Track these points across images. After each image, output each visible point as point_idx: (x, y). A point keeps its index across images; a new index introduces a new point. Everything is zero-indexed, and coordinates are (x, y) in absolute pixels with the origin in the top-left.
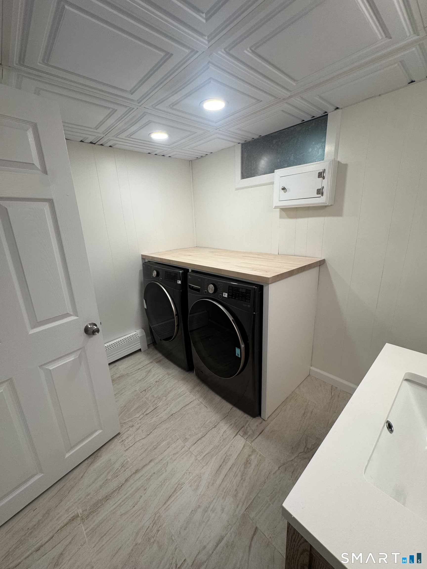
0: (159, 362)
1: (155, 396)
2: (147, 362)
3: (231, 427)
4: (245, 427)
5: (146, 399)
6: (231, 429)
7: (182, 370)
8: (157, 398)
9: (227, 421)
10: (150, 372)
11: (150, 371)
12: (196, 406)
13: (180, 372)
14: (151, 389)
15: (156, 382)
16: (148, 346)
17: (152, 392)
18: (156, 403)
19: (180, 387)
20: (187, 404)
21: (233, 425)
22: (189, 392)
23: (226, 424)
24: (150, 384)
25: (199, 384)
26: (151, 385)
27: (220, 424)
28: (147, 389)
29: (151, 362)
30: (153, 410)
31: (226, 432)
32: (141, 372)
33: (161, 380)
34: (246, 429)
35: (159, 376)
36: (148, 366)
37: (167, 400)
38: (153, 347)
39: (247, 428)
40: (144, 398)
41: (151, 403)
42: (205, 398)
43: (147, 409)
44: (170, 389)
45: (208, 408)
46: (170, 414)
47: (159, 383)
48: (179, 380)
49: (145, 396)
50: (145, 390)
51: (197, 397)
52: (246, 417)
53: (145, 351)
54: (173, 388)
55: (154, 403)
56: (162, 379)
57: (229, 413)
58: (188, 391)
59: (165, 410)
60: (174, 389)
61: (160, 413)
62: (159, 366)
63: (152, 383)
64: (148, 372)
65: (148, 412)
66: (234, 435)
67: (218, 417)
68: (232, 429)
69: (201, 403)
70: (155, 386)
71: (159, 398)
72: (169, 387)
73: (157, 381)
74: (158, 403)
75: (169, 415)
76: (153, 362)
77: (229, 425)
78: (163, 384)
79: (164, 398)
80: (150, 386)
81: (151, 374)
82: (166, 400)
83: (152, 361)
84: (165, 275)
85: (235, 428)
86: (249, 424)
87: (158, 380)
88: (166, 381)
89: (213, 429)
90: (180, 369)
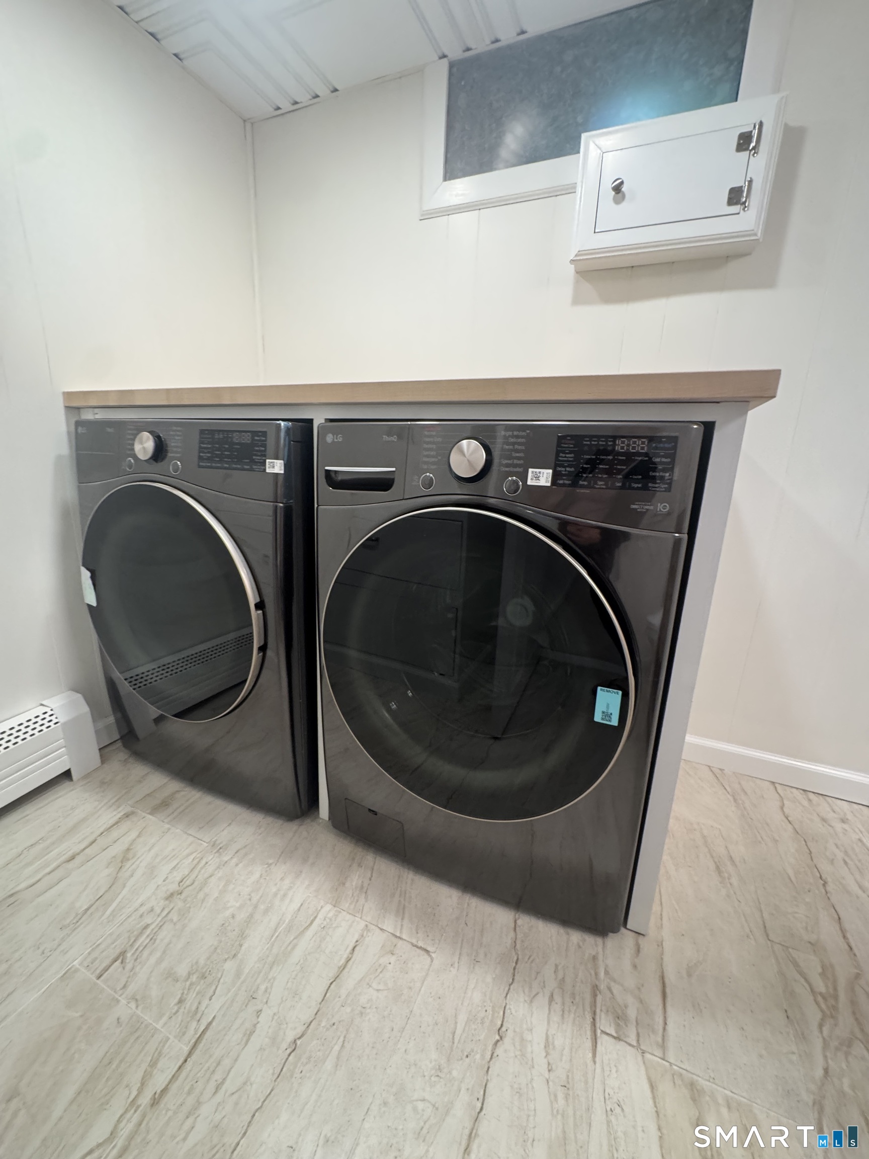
0: (161, 806)
1: (182, 970)
2: (108, 817)
3: (557, 1007)
4: (602, 987)
5: (133, 1005)
6: (563, 1016)
7: (270, 819)
8: (194, 978)
9: (531, 987)
10: (128, 860)
11: (126, 856)
12: (382, 961)
13: (262, 829)
14: (153, 939)
15: (170, 897)
16: (101, 756)
17: (158, 954)
18: (194, 1008)
19: (282, 893)
20: (343, 961)
21: (558, 998)
22: (328, 907)
23: (531, 1002)
24: (141, 916)
25: (353, 859)
26: (148, 920)
27: (513, 1012)
28: (132, 945)
29: (127, 816)
30: (190, 1054)
31: (553, 1043)
32: (83, 868)
33: (188, 883)
34: (609, 995)
35: (174, 867)
36: (115, 834)
37: (246, 971)
38: (122, 755)
39: (609, 989)
40: (123, 1001)
41: (165, 1019)
42: (401, 911)
43: (153, 1064)
44: (242, 916)
45: (435, 952)
46: (284, 1045)
47: (185, 901)
48: (270, 861)
49: (125, 987)
50: (123, 954)
51: (369, 919)
52: (581, 944)
53: (87, 776)
54: (256, 907)
55: (181, 1010)
56: (193, 876)
57: (518, 946)
58: (322, 903)
59: (252, 1033)
60: (262, 907)
61: (227, 1062)
62: (167, 826)
63: (152, 910)
64: (122, 862)
65: (159, 1080)
66: (589, 1044)
67: (489, 979)
68: (566, 1016)
69: (395, 940)
70: (172, 920)
71: (203, 977)
72: (238, 905)
73: (172, 895)
74: (202, 1007)
75: (280, 1052)
76: (133, 813)
77: (543, 1000)
78: (207, 895)
79: (228, 965)
80: (143, 924)
81: (134, 866)
82: (238, 975)
83: (129, 809)
84: (200, 448)
85: (573, 1008)
86: (607, 973)
87: (174, 887)
88: (213, 880)
89: (499, 1051)
90: (257, 818)
